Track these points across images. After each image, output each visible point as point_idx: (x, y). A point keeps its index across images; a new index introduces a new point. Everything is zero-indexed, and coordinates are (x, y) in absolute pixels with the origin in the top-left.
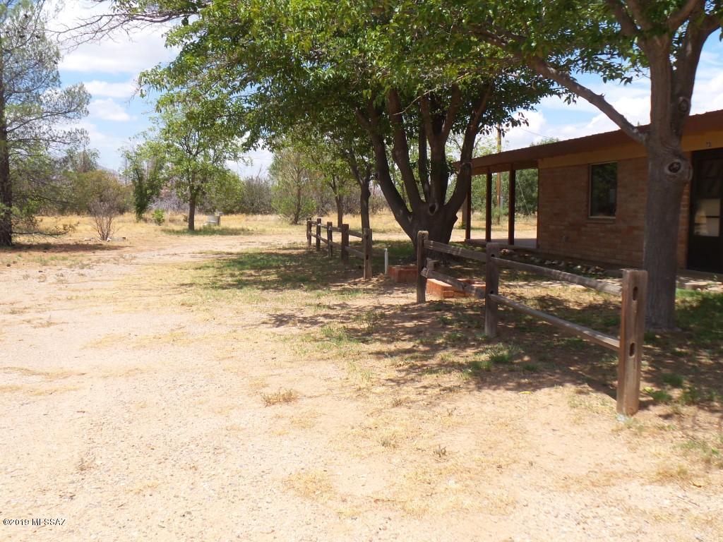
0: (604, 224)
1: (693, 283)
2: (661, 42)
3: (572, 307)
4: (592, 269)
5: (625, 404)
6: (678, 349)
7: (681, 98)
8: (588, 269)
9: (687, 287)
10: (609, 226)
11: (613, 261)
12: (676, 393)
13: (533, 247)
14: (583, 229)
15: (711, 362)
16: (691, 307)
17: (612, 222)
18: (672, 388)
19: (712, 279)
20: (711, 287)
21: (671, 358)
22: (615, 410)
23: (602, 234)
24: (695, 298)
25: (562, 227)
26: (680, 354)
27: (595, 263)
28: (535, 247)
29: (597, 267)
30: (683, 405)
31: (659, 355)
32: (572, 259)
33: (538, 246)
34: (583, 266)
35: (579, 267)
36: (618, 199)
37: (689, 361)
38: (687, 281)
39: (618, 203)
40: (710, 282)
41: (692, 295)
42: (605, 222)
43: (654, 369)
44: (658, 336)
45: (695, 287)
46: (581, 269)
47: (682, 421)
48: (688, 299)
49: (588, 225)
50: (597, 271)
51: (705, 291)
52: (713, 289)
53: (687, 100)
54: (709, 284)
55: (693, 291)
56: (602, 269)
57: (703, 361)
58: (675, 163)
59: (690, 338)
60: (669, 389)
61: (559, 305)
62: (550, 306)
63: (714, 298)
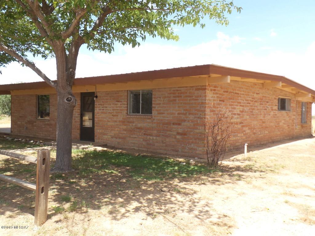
0: (44, 121)
1: (83, 146)
2: (59, 43)
3: (23, 163)
4: (39, 142)
5: (39, 219)
6: (72, 180)
7: (71, 70)
8: (36, 142)
9: (80, 149)
10: (46, 123)
11: (49, 138)
12: (67, 206)
13: (9, 132)
14: (34, 124)
15: (86, 185)
16: (81, 158)
17: (48, 121)
18: (66, 203)
19: (90, 145)
20: (89, 148)
21: (68, 186)
22: (33, 223)
23: (43, 126)
24: (82, 153)
25: (24, 123)
26: (73, 183)
27: (40, 139)
28: (10, 132)
29: (41, 141)
30: (69, 213)
31: (63, 185)
32: (29, 137)
33: (12, 132)
34: (34, 141)
35: (32, 141)
36: (50, 111)
37: (76, 186)
38: (80, 146)
39: (50, 112)
40: (89, 146)
41: (81, 152)
42: (45, 121)
43: (59, 193)
44: (63, 175)
45: (83, 148)
46: (33, 143)
47: (68, 222)
48: (80, 154)
49: (37, 122)
50: (41, 143)
51: (87, 150)
52: (90, 149)
53: (74, 71)
54: (88, 147)
55: (82, 150)
56: (43, 142)
57: (82, 185)
58: (69, 97)
59: (78, 173)
60: (64, 204)
61: (17, 163)
62: (11, 163)
63: (90, 153)
